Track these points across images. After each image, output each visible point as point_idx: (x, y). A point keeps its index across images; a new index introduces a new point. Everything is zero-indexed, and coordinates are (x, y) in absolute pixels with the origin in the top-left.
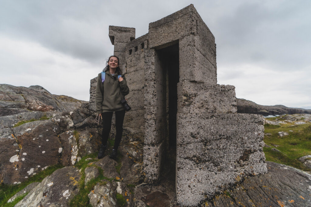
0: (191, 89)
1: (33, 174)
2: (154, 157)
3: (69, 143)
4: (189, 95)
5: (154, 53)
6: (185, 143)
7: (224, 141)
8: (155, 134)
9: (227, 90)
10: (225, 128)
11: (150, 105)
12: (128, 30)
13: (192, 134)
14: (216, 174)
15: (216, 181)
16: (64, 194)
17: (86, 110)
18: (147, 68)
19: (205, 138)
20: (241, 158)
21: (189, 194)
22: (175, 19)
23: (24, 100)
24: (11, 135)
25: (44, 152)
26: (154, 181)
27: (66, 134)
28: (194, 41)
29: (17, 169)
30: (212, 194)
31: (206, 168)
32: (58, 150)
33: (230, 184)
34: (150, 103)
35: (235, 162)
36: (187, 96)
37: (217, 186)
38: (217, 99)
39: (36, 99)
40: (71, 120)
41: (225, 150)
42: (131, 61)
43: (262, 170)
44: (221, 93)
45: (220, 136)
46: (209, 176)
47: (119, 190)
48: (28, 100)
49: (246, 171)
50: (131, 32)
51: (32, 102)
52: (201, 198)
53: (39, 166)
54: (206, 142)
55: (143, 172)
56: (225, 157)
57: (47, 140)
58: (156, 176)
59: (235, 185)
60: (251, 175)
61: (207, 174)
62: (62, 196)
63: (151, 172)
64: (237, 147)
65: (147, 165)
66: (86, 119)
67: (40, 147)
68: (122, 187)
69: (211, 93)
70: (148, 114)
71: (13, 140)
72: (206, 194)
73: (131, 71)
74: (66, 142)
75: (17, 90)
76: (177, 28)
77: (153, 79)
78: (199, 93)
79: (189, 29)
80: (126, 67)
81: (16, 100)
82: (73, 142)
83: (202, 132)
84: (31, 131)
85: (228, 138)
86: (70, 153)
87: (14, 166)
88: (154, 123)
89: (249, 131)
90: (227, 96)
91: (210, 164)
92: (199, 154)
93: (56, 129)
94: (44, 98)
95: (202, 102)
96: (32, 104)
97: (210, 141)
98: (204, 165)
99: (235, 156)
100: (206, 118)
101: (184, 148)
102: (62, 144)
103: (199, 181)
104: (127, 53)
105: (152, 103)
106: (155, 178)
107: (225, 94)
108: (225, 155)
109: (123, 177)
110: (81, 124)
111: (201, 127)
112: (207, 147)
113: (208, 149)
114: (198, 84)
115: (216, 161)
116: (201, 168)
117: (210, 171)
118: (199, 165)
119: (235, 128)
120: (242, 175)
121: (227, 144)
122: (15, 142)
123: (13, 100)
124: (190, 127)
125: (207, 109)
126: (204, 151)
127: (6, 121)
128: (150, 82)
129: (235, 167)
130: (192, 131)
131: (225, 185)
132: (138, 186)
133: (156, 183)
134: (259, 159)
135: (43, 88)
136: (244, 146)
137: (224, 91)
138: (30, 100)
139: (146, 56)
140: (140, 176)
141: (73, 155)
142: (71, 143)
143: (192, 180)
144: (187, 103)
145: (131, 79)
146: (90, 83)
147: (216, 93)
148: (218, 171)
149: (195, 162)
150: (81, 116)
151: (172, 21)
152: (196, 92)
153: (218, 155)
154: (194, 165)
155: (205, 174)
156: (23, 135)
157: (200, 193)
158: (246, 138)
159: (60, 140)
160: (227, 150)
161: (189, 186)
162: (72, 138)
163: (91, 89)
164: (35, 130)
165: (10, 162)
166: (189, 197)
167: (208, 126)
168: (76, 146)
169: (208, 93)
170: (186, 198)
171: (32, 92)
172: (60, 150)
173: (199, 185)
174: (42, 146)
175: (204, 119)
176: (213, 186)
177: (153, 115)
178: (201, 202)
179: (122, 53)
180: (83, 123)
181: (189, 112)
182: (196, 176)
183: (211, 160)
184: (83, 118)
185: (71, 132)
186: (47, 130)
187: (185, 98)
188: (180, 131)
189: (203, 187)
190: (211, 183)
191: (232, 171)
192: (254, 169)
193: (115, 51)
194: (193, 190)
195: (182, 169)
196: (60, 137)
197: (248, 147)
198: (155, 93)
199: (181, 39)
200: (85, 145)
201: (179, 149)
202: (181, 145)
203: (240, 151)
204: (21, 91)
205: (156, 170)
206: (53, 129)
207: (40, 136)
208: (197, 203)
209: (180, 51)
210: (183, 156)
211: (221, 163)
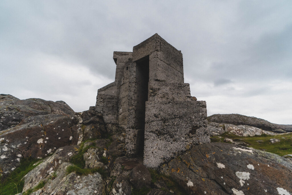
0: (155, 85)
1: (51, 153)
2: (133, 137)
3: (78, 133)
4: (154, 89)
5: (135, 65)
6: (150, 121)
7: (177, 119)
8: (134, 120)
9: (182, 86)
10: (178, 110)
11: (132, 99)
12: (127, 54)
13: (155, 115)
14: (172, 143)
15: (171, 149)
16: (68, 154)
17: (92, 111)
18: (131, 75)
19: (164, 118)
20: (190, 132)
21: (152, 158)
22: (147, 43)
23: (50, 110)
24: (41, 125)
25: (60, 138)
26: (133, 154)
27: (76, 127)
28: (157, 55)
29: (41, 148)
30: (169, 158)
31: (165, 139)
32: (70, 138)
33: (182, 151)
34: (132, 98)
35: (185, 135)
36: (153, 90)
37: (172, 153)
38: (176, 92)
39: (59, 110)
40: (81, 118)
41: (178, 126)
42: (127, 75)
43: (206, 141)
44: (178, 88)
45: (175, 116)
46: (166, 145)
47: (104, 154)
48: (53, 110)
49: (193, 141)
50: (130, 55)
51: (56, 112)
52: (161, 162)
53: (55, 148)
54: (164, 120)
55: (125, 148)
56: (178, 131)
57: (63, 130)
58: (134, 151)
59: (185, 152)
60: (197, 144)
61: (165, 143)
62: (67, 155)
63: (130, 148)
64: (187, 124)
65: (127, 143)
66: (92, 118)
67: (57, 134)
68: (107, 153)
69: (170, 88)
70: (130, 106)
71: (41, 128)
72: (164, 159)
73: (127, 82)
74: (75, 132)
75: (47, 103)
76: (148, 48)
77: (134, 82)
78: (161, 88)
79: (154, 48)
80: (124, 79)
81: (45, 109)
82: (80, 132)
83: (162, 113)
84: (53, 123)
85: (181, 117)
86: (77, 139)
87: (39, 146)
88: (134, 112)
89: (195, 112)
90: (183, 90)
91: (167, 136)
92: (160, 129)
93: (70, 123)
94: (65, 109)
95: (163, 94)
96: (56, 113)
97: (167, 120)
98: (163, 137)
99: (185, 130)
100: (165, 104)
101: (149, 125)
102: (73, 133)
103: (159, 149)
104: (125, 69)
105: (133, 98)
106: (133, 152)
107: (181, 89)
108: (179, 129)
109: (109, 149)
110: (88, 121)
111: (161, 110)
112: (165, 124)
113: (166, 125)
114: (161, 82)
115: (172, 134)
116: (161, 139)
117: (167, 141)
118: (159, 137)
119: (185, 110)
120: (191, 145)
121: (179, 122)
122: (42, 129)
123: (43, 109)
124: (154, 110)
125: (168, 98)
126: (163, 127)
127: (38, 118)
128: (132, 84)
129: (186, 139)
130: (155, 113)
131: (179, 152)
132: (120, 157)
133: (133, 156)
134: (204, 133)
135: (65, 103)
136: (192, 123)
137: (181, 87)
138: (55, 110)
139: (130, 67)
140: (122, 151)
141: (79, 141)
142: (79, 133)
143: (155, 148)
144: (152, 94)
145: (126, 88)
146: (97, 92)
147: (174, 88)
148: (173, 141)
149: (157, 134)
150: (88, 115)
151: (146, 44)
152: (159, 87)
153: (173, 130)
154: (156, 136)
155: (164, 144)
156: (48, 125)
157: (160, 158)
158: (194, 117)
159: (72, 131)
160: (180, 126)
161: (152, 153)
162: (80, 130)
163: (97, 96)
164: (56, 122)
165: (37, 143)
166: (152, 161)
167: (166, 109)
168: (82, 135)
169: (168, 88)
170: (150, 161)
171: (57, 105)
172: (71, 138)
173: (160, 152)
174: (59, 134)
175: (164, 104)
176: (170, 152)
177: (133, 107)
178: (160, 164)
179: (122, 70)
180: (90, 120)
181: (154, 100)
182: (157, 145)
183: (168, 133)
184: (89, 117)
185: (80, 125)
186: (64, 123)
187: (151, 91)
188: (147, 113)
189: (162, 154)
190: (168, 150)
191: (183, 141)
192: (200, 139)
193: (117, 69)
194: (155, 156)
195: (148, 139)
196: (71, 128)
197: (195, 124)
198: (136, 91)
199: (150, 54)
200: (88, 132)
201: (146, 125)
202: (148, 122)
203: (189, 127)
204: (50, 104)
205: (134, 146)
206: (68, 122)
207: (59, 127)
208: (158, 165)
209: (150, 61)
210: (148, 130)
211: (175, 135)
